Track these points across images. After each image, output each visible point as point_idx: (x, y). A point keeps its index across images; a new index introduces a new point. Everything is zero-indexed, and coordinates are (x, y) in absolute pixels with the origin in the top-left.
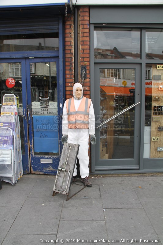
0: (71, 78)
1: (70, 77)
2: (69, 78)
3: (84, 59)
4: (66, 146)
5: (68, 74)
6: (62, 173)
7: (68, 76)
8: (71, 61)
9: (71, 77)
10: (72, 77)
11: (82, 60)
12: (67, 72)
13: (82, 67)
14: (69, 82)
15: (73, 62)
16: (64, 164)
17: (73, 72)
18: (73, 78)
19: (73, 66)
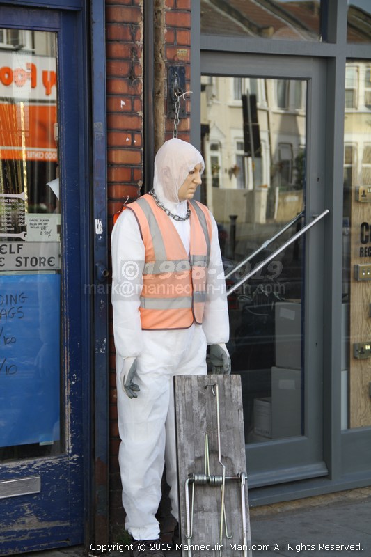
0: (132, 113)
1: (129, 108)
2: (125, 113)
3: (178, 34)
4: (188, 389)
5: (122, 96)
6: (205, 494)
7: (123, 103)
8: (133, 39)
9: (133, 106)
10: (135, 108)
11: (172, 39)
12: (120, 86)
13: (171, 69)
14: (126, 131)
15: (140, 43)
16: (201, 458)
17: (140, 88)
18: (141, 114)
19: (141, 61)
